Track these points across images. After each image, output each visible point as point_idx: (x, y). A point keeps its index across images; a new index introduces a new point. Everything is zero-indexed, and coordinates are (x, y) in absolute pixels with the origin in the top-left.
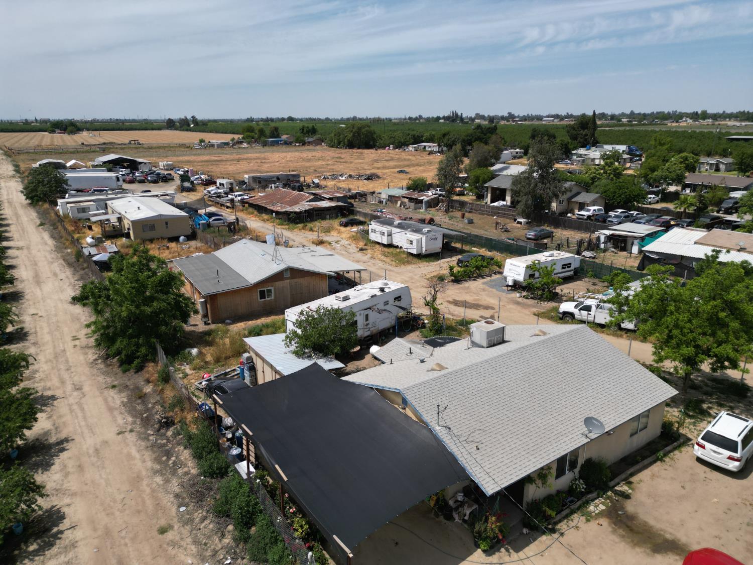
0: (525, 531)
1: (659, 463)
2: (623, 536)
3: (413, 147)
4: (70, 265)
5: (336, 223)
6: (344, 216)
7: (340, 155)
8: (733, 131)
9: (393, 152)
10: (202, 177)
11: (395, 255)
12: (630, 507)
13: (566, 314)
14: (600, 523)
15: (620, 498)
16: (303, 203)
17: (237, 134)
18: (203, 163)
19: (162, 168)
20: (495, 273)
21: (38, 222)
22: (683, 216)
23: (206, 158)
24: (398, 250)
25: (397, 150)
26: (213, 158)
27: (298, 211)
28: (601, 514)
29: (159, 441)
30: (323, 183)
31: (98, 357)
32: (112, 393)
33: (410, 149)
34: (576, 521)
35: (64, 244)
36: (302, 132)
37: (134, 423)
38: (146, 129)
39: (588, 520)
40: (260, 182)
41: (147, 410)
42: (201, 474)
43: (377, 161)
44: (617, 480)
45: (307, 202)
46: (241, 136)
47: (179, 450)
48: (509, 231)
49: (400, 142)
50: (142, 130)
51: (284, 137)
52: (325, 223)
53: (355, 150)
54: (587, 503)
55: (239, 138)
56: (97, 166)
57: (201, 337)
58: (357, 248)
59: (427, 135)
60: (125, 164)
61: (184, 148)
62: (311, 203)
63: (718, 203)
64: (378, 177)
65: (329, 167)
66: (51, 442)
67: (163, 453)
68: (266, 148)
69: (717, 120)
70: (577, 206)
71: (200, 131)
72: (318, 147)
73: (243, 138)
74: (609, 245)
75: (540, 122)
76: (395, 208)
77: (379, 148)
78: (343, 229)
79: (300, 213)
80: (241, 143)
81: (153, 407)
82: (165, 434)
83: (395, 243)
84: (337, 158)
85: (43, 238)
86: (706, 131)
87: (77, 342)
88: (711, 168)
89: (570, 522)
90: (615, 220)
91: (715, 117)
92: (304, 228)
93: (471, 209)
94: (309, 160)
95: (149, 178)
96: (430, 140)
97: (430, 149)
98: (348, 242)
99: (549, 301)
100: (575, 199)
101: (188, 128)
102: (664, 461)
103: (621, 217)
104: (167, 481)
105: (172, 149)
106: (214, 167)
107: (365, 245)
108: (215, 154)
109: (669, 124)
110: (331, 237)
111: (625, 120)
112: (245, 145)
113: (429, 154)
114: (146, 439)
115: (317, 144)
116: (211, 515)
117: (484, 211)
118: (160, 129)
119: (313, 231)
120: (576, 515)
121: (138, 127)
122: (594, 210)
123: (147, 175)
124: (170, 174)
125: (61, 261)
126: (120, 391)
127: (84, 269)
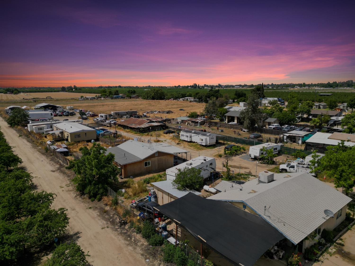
0: (307, 261)
1: (349, 231)
2: (348, 262)
3: (182, 99)
4: (43, 154)
5: (161, 132)
6: (164, 129)
7: (149, 103)
8: (320, 92)
9: (173, 101)
10: (90, 113)
11: (195, 146)
12: (346, 249)
13: (283, 169)
14: (337, 256)
15: (340, 246)
16: (145, 124)
17: (98, 93)
18: (87, 107)
19: (68, 109)
20: (243, 153)
21: (18, 135)
22: (314, 127)
23: (87, 104)
24: (195, 144)
25: (175, 100)
26: (90, 104)
27: (144, 127)
28: (335, 253)
29: (123, 231)
30: (148, 115)
31: (77, 195)
32: (91, 211)
33: (181, 100)
34: (326, 256)
35: (36, 144)
36: (129, 93)
37: (107, 224)
38: (52, 92)
39: (331, 256)
40: (119, 115)
41: (111, 218)
42: (150, 245)
43: (168, 105)
44: (336, 238)
45: (147, 123)
46: (100, 95)
47: (134, 235)
48: (241, 135)
49: (176, 97)
50: (50, 92)
51: (121, 95)
52: (157, 132)
53: (155, 100)
54: (327, 248)
55: (99, 95)
56: (37, 109)
57: (122, 185)
58: (176, 143)
59: (188, 94)
60: (50, 108)
61: (74, 100)
62: (149, 124)
63: (327, 122)
64: (172, 112)
65: (147, 108)
66: (71, 234)
67: (127, 237)
68: (113, 100)
69: (310, 87)
70: (267, 124)
71: (78, 93)
72: (138, 99)
73: (101, 95)
74: (288, 140)
75: (234, 88)
76: (185, 125)
77: (166, 99)
78: (165, 135)
79: (145, 128)
80: (101, 97)
81: (113, 216)
82: (124, 228)
83: (193, 140)
84: (149, 104)
85: (24, 142)
86: (308, 91)
87: (63, 189)
88: (316, 107)
89: (324, 257)
90: (286, 130)
91: (309, 86)
92: (148, 135)
93: (220, 125)
94: (136, 105)
95: (64, 114)
96: (190, 96)
97: (190, 100)
98: (170, 141)
99: (272, 165)
100: (266, 121)
101: (72, 91)
102: (352, 230)
103: (288, 128)
104: (135, 249)
105: (69, 101)
106: (93, 108)
107: (179, 142)
108: (90, 103)
109: (290, 89)
110: (161, 138)
111: (270, 87)
112: (102, 99)
113: (190, 102)
114: (116, 230)
115: (137, 98)
116: (163, 262)
117: (226, 126)
118: (58, 91)
119: (152, 136)
120: (325, 254)
121: (48, 91)
122: (276, 126)
123: (63, 113)
124: (74, 112)
125: (38, 152)
126: (94, 210)
127: (51, 156)
